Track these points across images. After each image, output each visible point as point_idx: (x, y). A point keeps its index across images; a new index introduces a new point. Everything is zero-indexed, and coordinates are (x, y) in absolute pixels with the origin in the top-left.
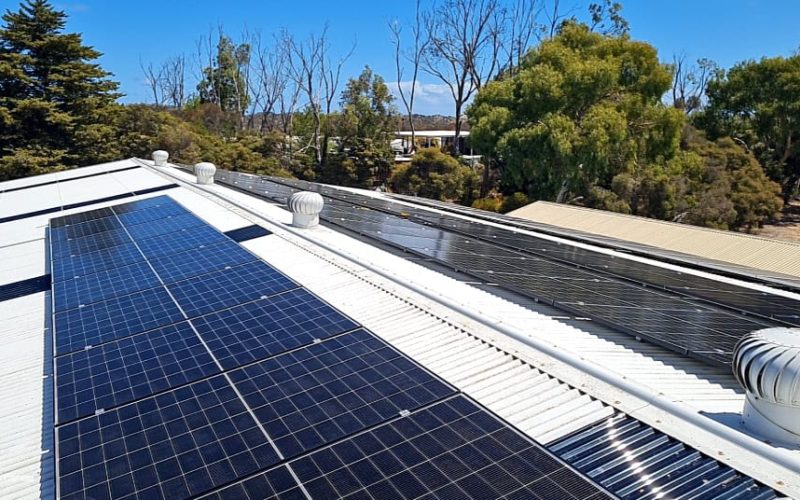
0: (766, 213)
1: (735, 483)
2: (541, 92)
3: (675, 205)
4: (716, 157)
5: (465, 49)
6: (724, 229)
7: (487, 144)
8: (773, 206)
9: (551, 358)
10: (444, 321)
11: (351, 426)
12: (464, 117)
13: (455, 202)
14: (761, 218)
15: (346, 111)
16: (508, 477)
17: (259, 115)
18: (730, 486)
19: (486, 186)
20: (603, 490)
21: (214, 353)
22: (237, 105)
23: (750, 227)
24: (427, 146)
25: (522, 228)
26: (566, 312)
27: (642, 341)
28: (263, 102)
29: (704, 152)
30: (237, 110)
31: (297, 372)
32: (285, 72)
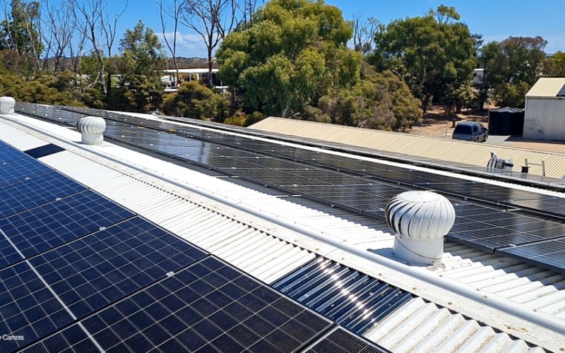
0: (413, 119)
1: (389, 292)
2: (268, 40)
3: (359, 116)
4: (382, 84)
5: (212, 9)
6: (388, 130)
7: (231, 78)
8: (417, 114)
9: (275, 224)
10: (200, 206)
11: (129, 288)
12: (214, 59)
13: (212, 120)
14: (411, 122)
15: (125, 55)
16: (245, 309)
17: (52, 59)
18: (385, 295)
19: (234, 107)
20: (306, 309)
21: (17, 246)
22: (33, 51)
23: (404, 128)
24: (188, 80)
25: (258, 136)
26: (286, 192)
27: (335, 207)
28: (55, 48)
29: (375, 80)
30: (33, 54)
31: (87, 253)
32: (71, 25)
